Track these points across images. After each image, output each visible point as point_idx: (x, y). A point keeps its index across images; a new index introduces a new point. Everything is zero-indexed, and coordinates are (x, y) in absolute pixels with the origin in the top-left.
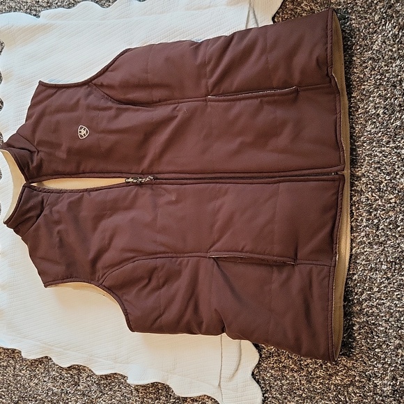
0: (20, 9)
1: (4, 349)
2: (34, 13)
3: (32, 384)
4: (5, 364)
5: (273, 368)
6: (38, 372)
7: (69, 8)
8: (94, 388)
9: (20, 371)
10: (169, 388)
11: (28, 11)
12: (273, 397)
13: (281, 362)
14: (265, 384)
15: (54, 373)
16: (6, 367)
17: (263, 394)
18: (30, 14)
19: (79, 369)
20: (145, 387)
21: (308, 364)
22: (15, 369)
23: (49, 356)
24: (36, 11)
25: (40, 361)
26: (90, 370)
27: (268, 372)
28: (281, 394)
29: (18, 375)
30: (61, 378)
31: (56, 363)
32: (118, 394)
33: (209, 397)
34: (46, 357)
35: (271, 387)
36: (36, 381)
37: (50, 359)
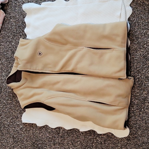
0: (33, 2)
1: (28, 124)
2: (39, 3)
3: (40, 135)
4: (29, 129)
5: (133, 121)
6: (43, 131)
7: (53, 1)
8: (66, 134)
9: (35, 131)
10: (95, 131)
11: (36, 2)
12: (133, 130)
13: (136, 118)
14: (130, 126)
15: (49, 130)
16: (29, 130)
17: (130, 130)
18: (37, 3)
19: (59, 128)
20: (86, 132)
21: (145, 118)
22: (33, 131)
23: (47, 125)
24: (39, 2)
25: (44, 127)
26: (64, 128)
27: (131, 122)
28: (136, 129)
29: (34, 133)
30: (52, 132)
31: (50, 127)
32: (75, 135)
33: (110, 133)
34: (46, 125)
35: (132, 127)
36: (42, 134)
37: (48, 126)
